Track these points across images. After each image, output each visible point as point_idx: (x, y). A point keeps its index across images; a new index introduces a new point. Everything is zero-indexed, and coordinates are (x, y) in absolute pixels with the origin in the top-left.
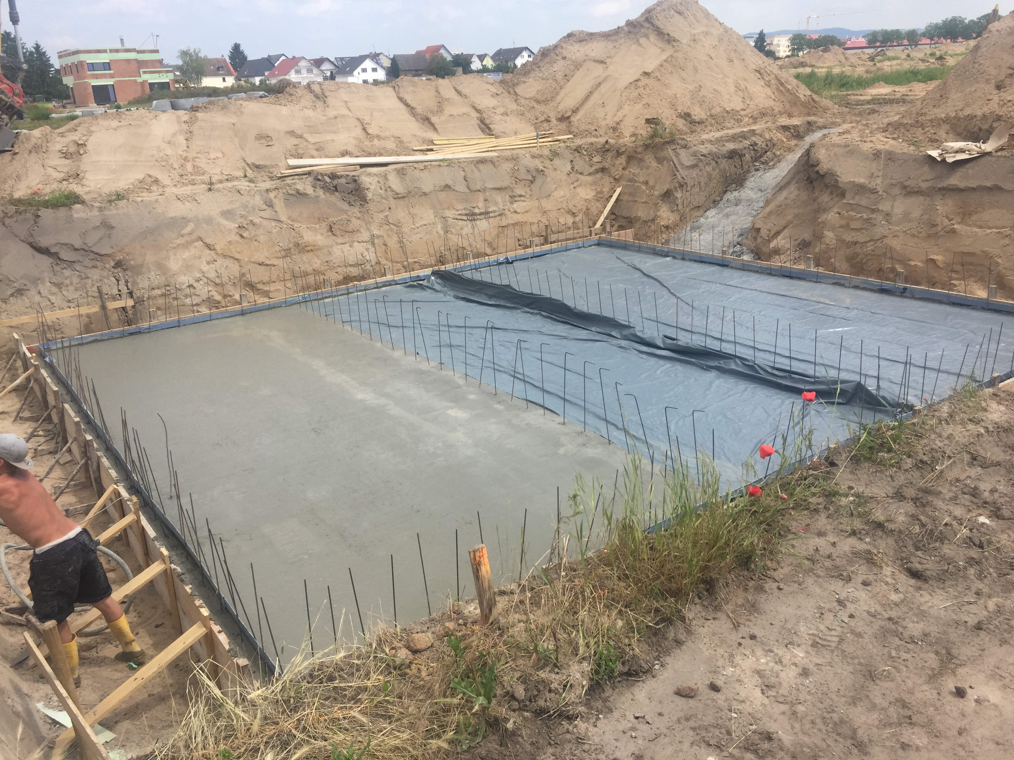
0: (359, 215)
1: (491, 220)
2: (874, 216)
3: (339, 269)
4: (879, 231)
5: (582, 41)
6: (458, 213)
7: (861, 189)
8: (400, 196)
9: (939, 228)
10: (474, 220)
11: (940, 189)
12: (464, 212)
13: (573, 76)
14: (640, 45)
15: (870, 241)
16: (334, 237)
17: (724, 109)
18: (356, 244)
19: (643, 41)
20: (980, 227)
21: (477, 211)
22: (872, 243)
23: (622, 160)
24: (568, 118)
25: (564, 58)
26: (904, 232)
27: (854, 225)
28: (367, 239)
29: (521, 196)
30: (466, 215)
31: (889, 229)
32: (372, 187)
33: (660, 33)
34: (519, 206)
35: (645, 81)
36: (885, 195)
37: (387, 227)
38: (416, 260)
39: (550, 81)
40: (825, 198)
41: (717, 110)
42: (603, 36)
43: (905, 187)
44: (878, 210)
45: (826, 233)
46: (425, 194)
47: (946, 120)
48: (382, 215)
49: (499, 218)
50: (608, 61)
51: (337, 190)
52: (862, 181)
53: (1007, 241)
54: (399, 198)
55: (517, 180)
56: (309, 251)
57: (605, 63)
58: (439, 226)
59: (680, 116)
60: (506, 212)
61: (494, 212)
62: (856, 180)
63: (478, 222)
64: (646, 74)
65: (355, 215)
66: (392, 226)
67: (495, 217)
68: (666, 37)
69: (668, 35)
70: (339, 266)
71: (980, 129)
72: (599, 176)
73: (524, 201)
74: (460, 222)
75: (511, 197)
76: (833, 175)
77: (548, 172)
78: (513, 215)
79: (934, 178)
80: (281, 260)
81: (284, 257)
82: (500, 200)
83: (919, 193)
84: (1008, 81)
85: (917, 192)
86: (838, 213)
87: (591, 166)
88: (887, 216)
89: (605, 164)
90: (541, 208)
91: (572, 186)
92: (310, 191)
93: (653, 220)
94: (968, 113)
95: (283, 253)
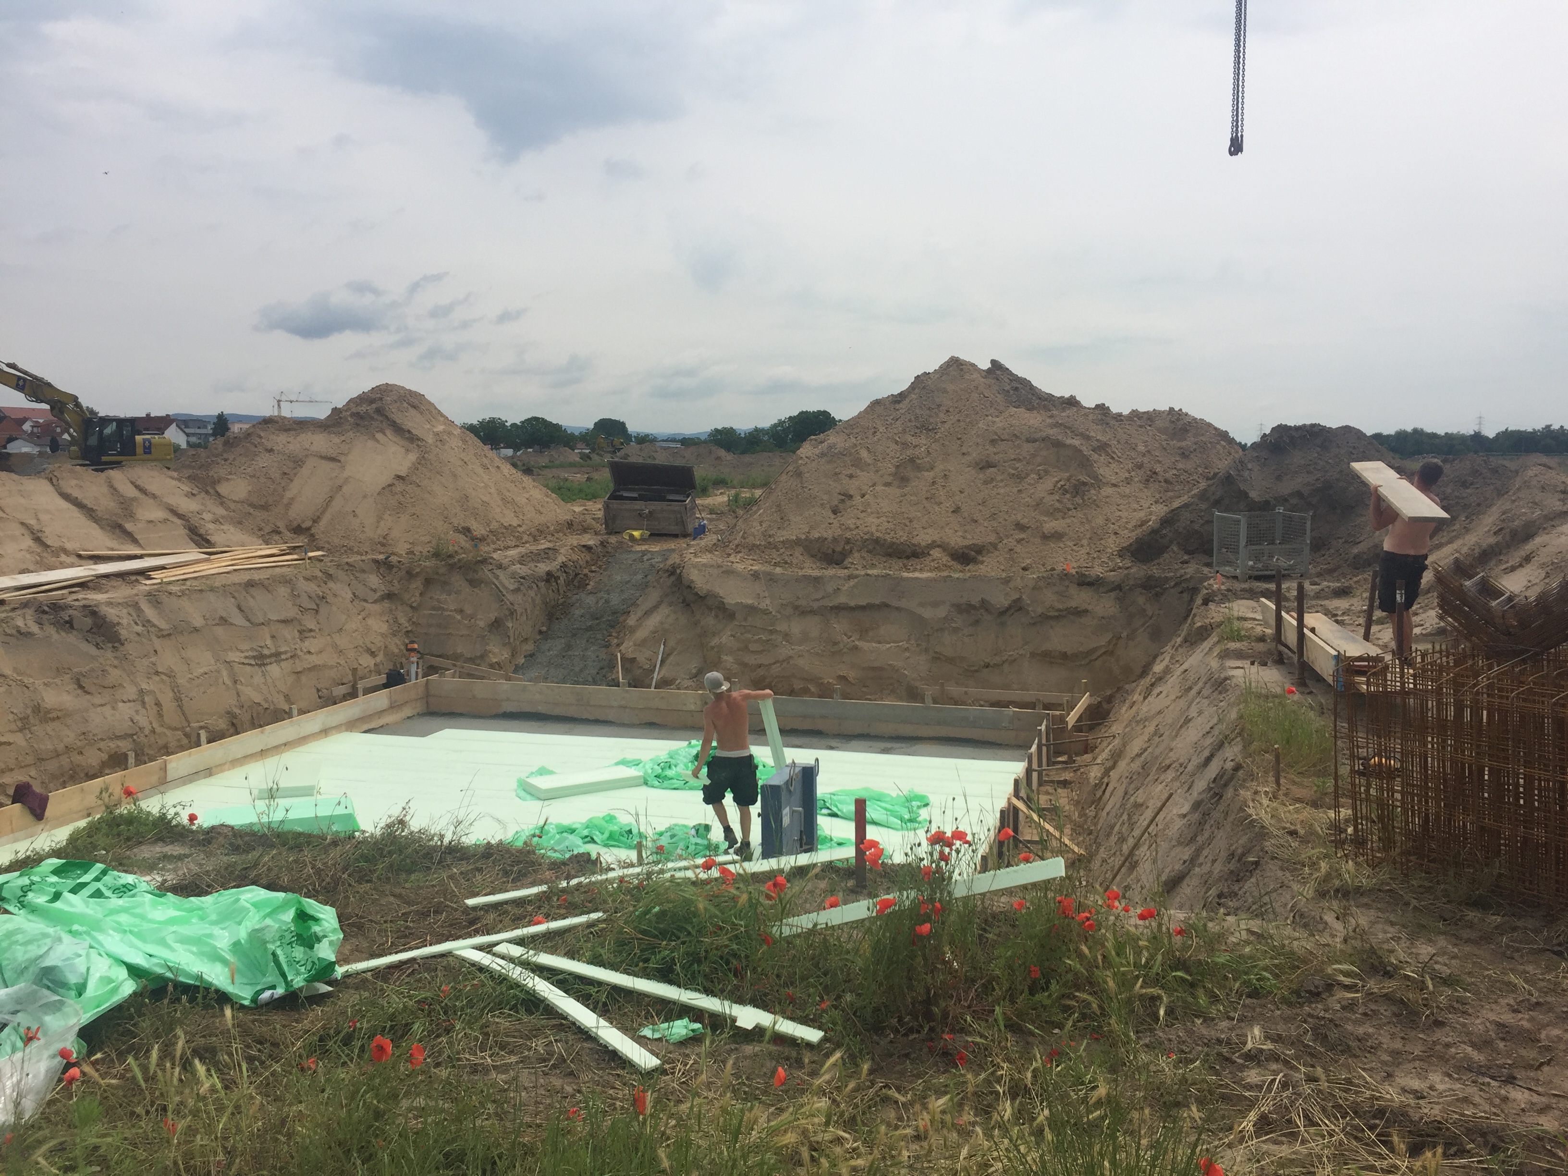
0: (116, 662)
1: (283, 664)
2: (773, 637)
3: (102, 745)
4: (785, 651)
5: (289, 430)
6: (243, 655)
7: (751, 610)
8: (165, 633)
9: (841, 645)
10: (264, 665)
11: (832, 608)
12: (251, 653)
13: (295, 474)
14: (378, 441)
16: (88, 697)
17: (502, 524)
18: (121, 705)
19: (379, 436)
20: (880, 643)
21: (266, 652)
23: (417, 585)
24: (309, 529)
25: (271, 451)
26: (809, 651)
27: (753, 647)
28: (134, 697)
29: (311, 630)
30: (254, 657)
31: (792, 649)
32: (124, 622)
33: (399, 430)
34: (311, 644)
35: (400, 487)
36: (779, 616)
37: (156, 678)
38: (202, 724)
39: (263, 480)
40: (709, 621)
41: (494, 525)
42: (320, 427)
43: (796, 608)
44: (776, 631)
45: (725, 658)
46: (196, 630)
47: (798, 542)
48: (146, 662)
49: (291, 661)
50: (342, 458)
51: (72, 627)
52: (750, 602)
53: (907, 654)
54: (163, 636)
55: (303, 610)
56: (53, 719)
57: (339, 461)
58: (225, 673)
59: (457, 530)
60: (298, 652)
61: (285, 652)
62: (743, 601)
63: (268, 668)
64: (399, 477)
65: (109, 662)
66: (164, 677)
67: (287, 659)
68: (407, 435)
69: (409, 432)
70: (102, 740)
71: (834, 551)
72: (386, 604)
73: (315, 637)
74: (248, 668)
75: (300, 632)
76: (715, 596)
77: (330, 598)
78: (308, 656)
79: (823, 598)
80: (18, 734)
81: (21, 730)
82: (289, 637)
83: (812, 612)
84: (841, 506)
85: (810, 612)
86: (732, 636)
87: (375, 591)
88: (786, 636)
89: (392, 589)
90: (335, 646)
91: (360, 617)
92: (35, 628)
93: (482, 657)
94: (817, 535)
95: (19, 724)
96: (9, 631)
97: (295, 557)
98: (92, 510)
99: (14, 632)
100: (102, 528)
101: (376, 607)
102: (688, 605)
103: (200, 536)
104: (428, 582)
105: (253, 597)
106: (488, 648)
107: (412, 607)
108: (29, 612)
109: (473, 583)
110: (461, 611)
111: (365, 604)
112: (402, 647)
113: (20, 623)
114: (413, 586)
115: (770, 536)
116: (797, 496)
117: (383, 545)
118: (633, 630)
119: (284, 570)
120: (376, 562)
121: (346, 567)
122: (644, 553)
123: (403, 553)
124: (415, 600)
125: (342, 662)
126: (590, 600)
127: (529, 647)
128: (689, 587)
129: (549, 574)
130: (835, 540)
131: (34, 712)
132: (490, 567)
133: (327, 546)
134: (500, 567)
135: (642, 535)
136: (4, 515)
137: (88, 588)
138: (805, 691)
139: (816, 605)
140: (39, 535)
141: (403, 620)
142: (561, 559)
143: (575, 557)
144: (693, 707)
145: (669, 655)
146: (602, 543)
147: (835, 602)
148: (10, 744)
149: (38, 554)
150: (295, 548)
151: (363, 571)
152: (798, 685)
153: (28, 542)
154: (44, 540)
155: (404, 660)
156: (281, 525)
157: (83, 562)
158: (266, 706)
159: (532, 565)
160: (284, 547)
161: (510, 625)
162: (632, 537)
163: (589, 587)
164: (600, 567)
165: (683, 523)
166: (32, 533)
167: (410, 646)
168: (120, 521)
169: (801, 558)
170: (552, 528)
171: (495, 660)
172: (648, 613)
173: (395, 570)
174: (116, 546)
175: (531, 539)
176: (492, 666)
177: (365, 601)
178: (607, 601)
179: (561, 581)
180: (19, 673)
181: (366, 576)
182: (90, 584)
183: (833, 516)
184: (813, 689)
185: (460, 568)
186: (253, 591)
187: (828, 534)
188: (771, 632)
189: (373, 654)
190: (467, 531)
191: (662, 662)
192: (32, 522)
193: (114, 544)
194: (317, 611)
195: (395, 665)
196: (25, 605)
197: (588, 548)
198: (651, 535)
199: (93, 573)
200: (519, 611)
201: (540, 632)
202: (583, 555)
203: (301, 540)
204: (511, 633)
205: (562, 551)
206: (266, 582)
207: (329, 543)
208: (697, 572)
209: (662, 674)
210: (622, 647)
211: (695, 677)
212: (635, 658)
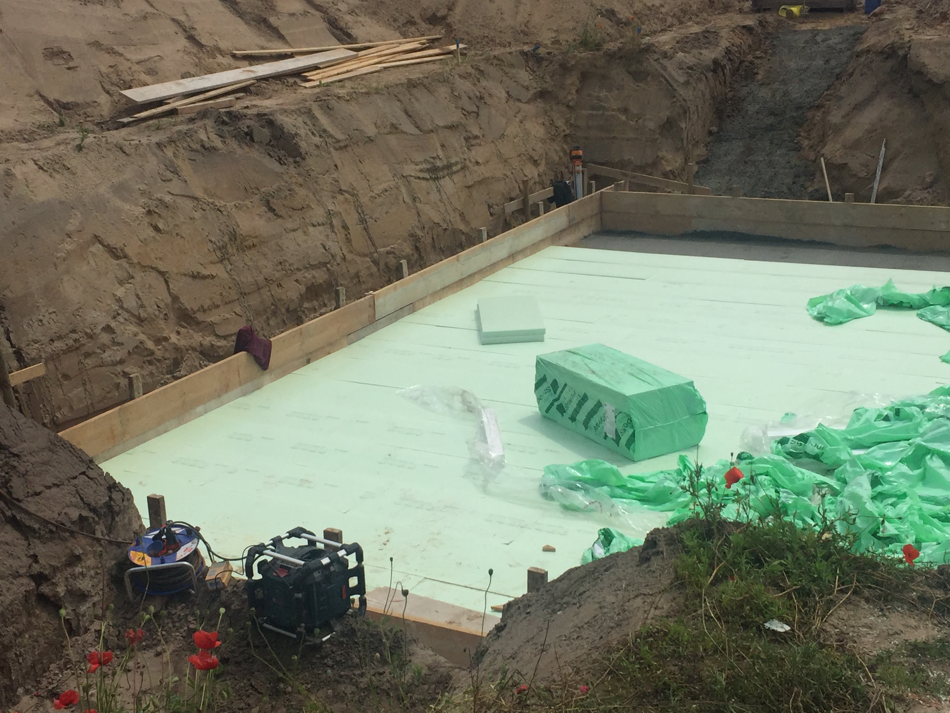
1: (455, 177)
3: (299, 275)
6: (418, 167)
8: (342, 144)
10: (437, 178)
12: (425, 166)
21: (439, 164)
23: (572, 80)
28: (321, 220)
30: (428, 170)
32: (302, 132)
34: (479, 153)
37: (340, 198)
38: (388, 249)
48: (328, 178)
49: (461, 174)
51: (252, 140)
54: (341, 148)
55: (467, 114)
58: (403, 190)
59: (601, 14)
60: (467, 162)
61: (456, 163)
63: (442, 182)
65: (294, 180)
66: (347, 195)
67: (458, 171)
72: (540, 104)
73: (480, 145)
74: (424, 183)
75: (467, 139)
77: (487, 99)
78: (476, 168)
80: (219, 265)
81: (221, 261)
82: (456, 145)
87: (527, 89)
89: (545, 86)
90: (500, 155)
91: (517, 120)
92: (217, 143)
93: (655, 164)
95: (218, 253)
96: (195, 146)
97: (437, 51)
98: (235, 3)
99: (198, 147)
100: (246, 23)
101: (529, 109)
102: (916, 96)
103: (341, 29)
104: (584, 76)
105: (417, 100)
106: (660, 154)
108: (209, 123)
109: (637, 76)
111: (519, 105)
112: (561, 154)
113: (203, 137)
114: (569, 81)
117: (526, 34)
118: (838, 129)
119: (431, 67)
120: (524, 54)
121: (495, 62)
122: (815, 33)
123: (548, 42)
124: (572, 97)
125: (509, 173)
127: (701, 151)
128: (919, 73)
129: (715, 62)
131: (230, 240)
132: (656, 56)
133: (466, 37)
134: (665, 55)
135: (801, 11)
136: (156, 12)
137: (251, 92)
141: (560, 123)
142: (724, 44)
143: (738, 41)
144: (943, 227)
145: (892, 160)
146: (760, 22)
149: (195, 55)
150: (433, 41)
151: (512, 66)
153: (183, 42)
154: (198, 38)
155: (563, 169)
156: (415, 14)
157: (239, 63)
158: (445, 226)
159: (695, 51)
160: (423, 39)
161: (683, 126)
162: (790, 14)
163: (759, 77)
164: (765, 52)
166: (185, 31)
167: (574, 153)
168: (264, 15)
171: (668, 168)
172: (858, 107)
173: (545, 63)
174: (266, 44)
176: (665, 175)
177: (519, 100)
178: (786, 94)
179: (727, 71)
180: (212, 196)
181: (514, 71)
182: (252, 88)
185: (621, 58)
186: (414, 91)
189: (535, 163)
190: (610, 14)
191: (884, 168)
192: (182, 18)
193: (262, 41)
196: (203, 114)
197: (748, 29)
198: (811, 11)
199: (253, 75)
200: (693, 108)
201: (710, 133)
202: (745, 37)
203: (438, 33)
204: (685, 135)
205: (724, 33)
206: (426, 81)
207: (468, 34)
208: (928, 53)
209: (884, 185)
210: (827, 150)
211: (930, 187)
212: (846, 164)
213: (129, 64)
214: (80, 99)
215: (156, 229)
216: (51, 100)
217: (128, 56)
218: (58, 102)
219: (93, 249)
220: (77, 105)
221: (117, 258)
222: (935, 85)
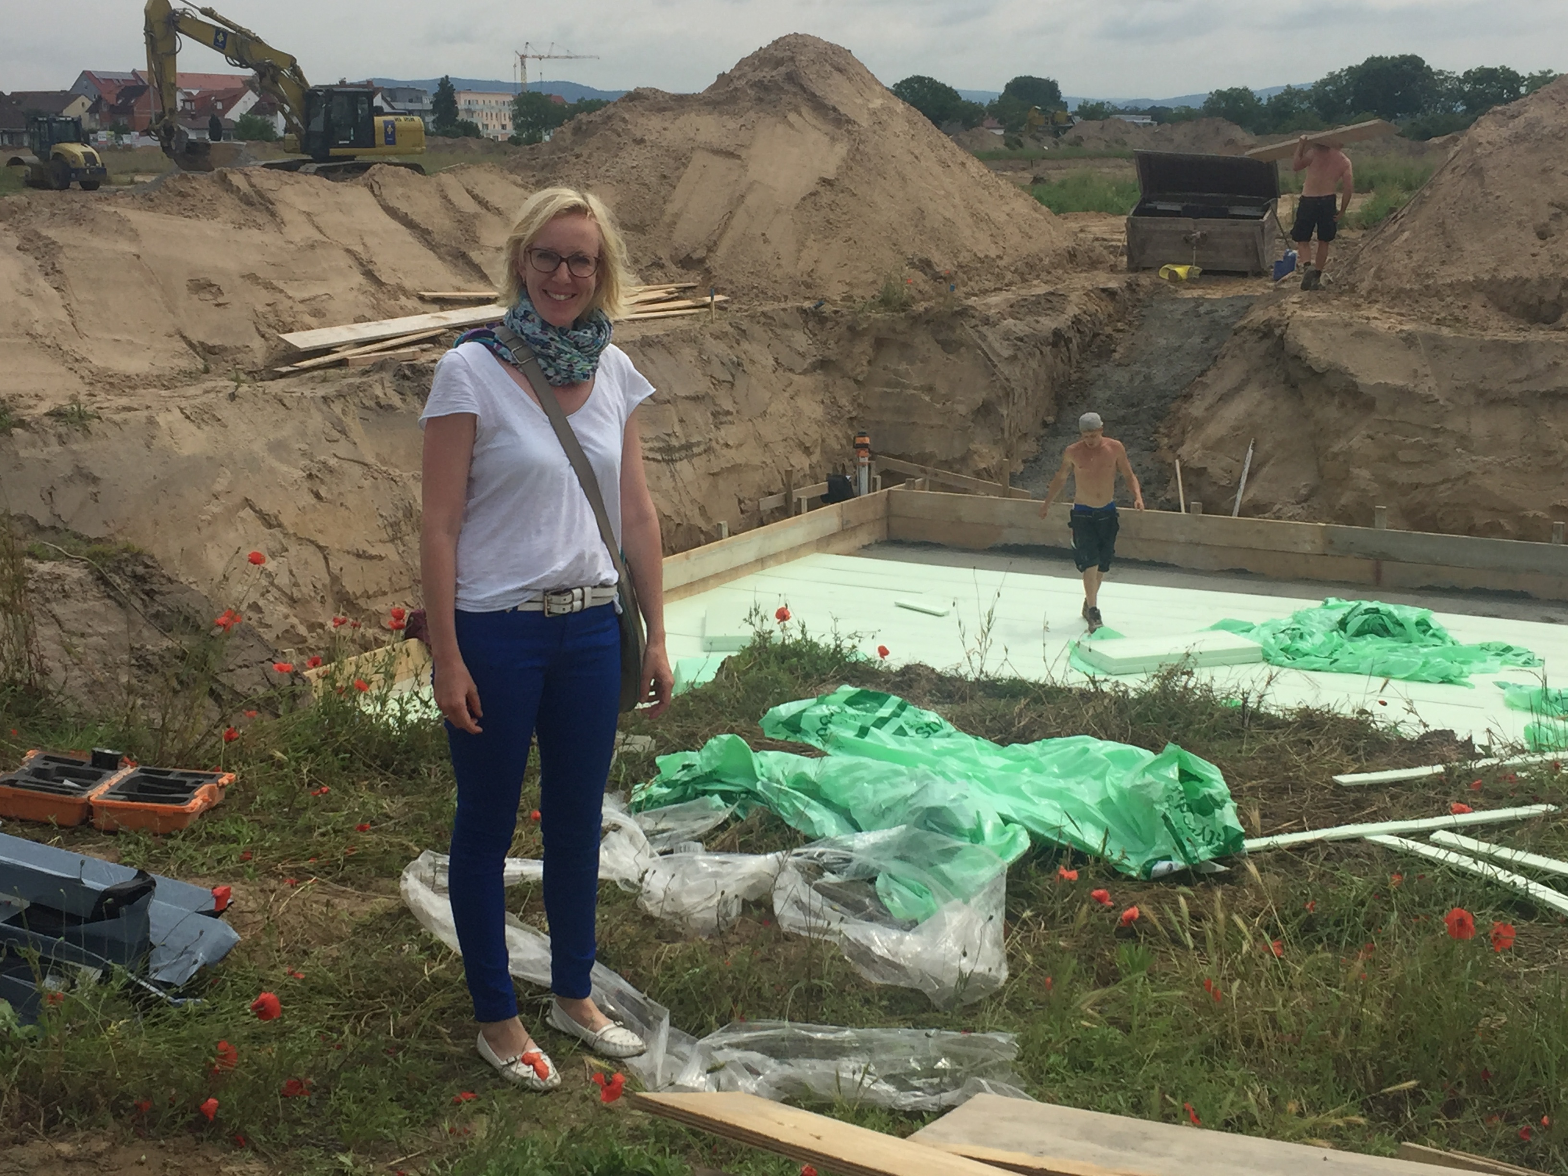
1: (696, 461)
2: (1439, 440)
4: (1457, 464)
5: (664, 109)
7: (1403, 396)
10: (673, 461)
11: (1545, 395)
12: (657, 444)
13: (679, 178)
14: (791, 126)
15: (1443, 482)
17: (975, 255)
19: (792, 117)
21: (675, 442)
22: (1449, 485)
23: (864, 347)
24: (701, 261)
25: (640, 142)
26: (1501, 464)
27: (1403, 455)
29: (728, 413)
30: (660, 450)
31: (1473, 461)
33: (820, 106)
34: (730, 433)
35: (826, 197)
36: (1451, 407)
39: (634, 187)
40: (1331, 412)
41: (964, 257)
42: (707, 104)
43: (1481, 394)
44: (1446, 431)
45: (1356, 471)
47: (1477, 286)
49: (704, 457)
50: (744, 154)
52: (1400, 383)
55: (717, 383)
57: (739, 157)
59: (912, 264)
60: (714, 444)
61: (698, 444)
62: (1389, 381)
63: (678, 465)
64: (826, 182)
67: (700, 454)
68: (832, 114)
69: (835, 109)
71: (1541, 302)
72: (819, 376)
73: (732, 423)
74: (654, 465)
75: (715, 415)
76: (1340, 372)
77: (747, 366)
78: (725, 451)
79: (1528, 378)
80: (390, 545)
81: (392, 541)
82: (700, 420)
83: (1508, 401)
84: (1554, 226)
85: (1506, 400)
86: (1369, 437)
87: (802, 355)
88: (1463, 440)
89: (827, 353)
90: (758, 437)
91: (787, 395)
92: (396, 401)
93: (964, 459)
94: (1510, 274)
95: (389, 530)
96: (368, 403)
97: (688, 303)
98: (427, 232)
99: (372, 404)
100: (440, 258)
101: (807, 381)
102: (1294, 386)
104: (880, 343)
105: (652, 362)
106: (973, 447)
107: (857, 382)
108: (387, 376)
109: (948, 346)
110: (930, 389)
111: (791, 375)
112: (844, 442)
113: (378, 391)
114: (857, 350)
115: (1428, 276)
116: (1475, 210)
117: (808, 286)
118: (1199, 424)
119: (679, 322)
120: (803, 311)
121: (762, 320)
122: (1199, 302)
123: (838, 298)
124: (862, 370)
125: (769, 461)
126: (1120, 376)
127: (1030, 447)
128: (1297, 357)
129: (1057, 333)
130: (1544, 282)
131: (405, 515)
132: (974, 322)
133: (729, 286)
134: (986, 321)
135: (1189, 273)
136: (325, 239)
137: (439, 343)
138: (1494, 529)
139: (1515, 390)
140: (370, 267)
141: (844, 401)
142: (1072, 310)
143: (1092, 308)
144: (1308, 548)
145: (1261, 465)
146: (1129, 285)
147: (1550, 386)
148: (381, 558)
149: (373, 295)
150: (685, 289)
151: (786, 326)
152: (1481, 519)
153: (358, 279)
154: (377, 274)
155: (847, 463)
156: (664, 254)
157: (427, 307)
158: (678, 521)
159: (1030, 319)
160: (672, 287)
161: (1005, 413)
162: (1174, 275)
163: (1116, 356)
164: (1130, 324)
165: (1256, 254)
166: (361, 264)
167: (859, 440)
168: (463, 249)
169: (1482, 310)
170: (1046, 261)
171: (983, 466)
172: (1224, 398)
173: (829, 325)
174: (462, 285)
175: (1017, 278)
176: (978, 474)
177: (791, 370)
178: (1147, 378)
179: (1074, 346)
180: (384, 462)
181: (788, 332)
182: (442, 339)
183: (1540, 242)
184: (1508, 527)
185: (928, 322)
186: (650, 352)
187: (1531, 272)
188: (1436, 432)
189: (807, 451)
190: (925, 265)
191: (1251, 475)
192: (358, 248)
193: (458, 281)
194: (733, 385)
195: (835, 469)
196: (380, 366)
197: (1111, 294)
198: (1204, 273)
199: (445, 323)
200: (1019, 390)
201: (1045, 424)
202: (1103, 304)
203: (692, 279)
204: (1006, 424)
205: (1073, 297)
206: (666, 340)
207: (731, 282)
208: (1309, 333)
209: (1250, 494)
210: (1183, 451)
211: (1305, 501)
212: (1205, 469)
213: (290, 303)
214: (229, 342)
215: (318, 496)
216: (195, 342)
217: (290, 293)
218: (202, 344)
219: (242, 514)
220: (223, 349)
221: (270, 526)
222: (1315, 373)
